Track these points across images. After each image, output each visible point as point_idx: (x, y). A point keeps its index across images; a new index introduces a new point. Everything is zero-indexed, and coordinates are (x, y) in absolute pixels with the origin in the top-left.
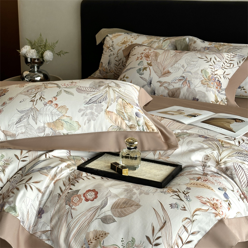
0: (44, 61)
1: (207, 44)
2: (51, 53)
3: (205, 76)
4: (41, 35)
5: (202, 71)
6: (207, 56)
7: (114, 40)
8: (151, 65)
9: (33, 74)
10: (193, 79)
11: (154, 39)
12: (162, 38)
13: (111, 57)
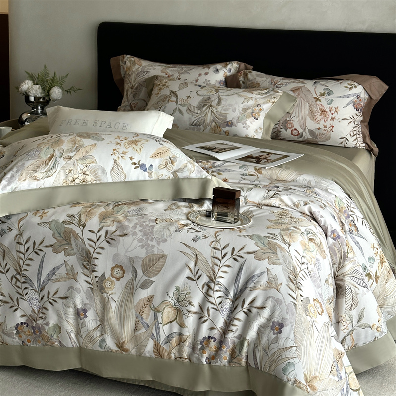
0: (50, 99)
2: (61, 90)
4: (45, 67)
9: (34, 116)
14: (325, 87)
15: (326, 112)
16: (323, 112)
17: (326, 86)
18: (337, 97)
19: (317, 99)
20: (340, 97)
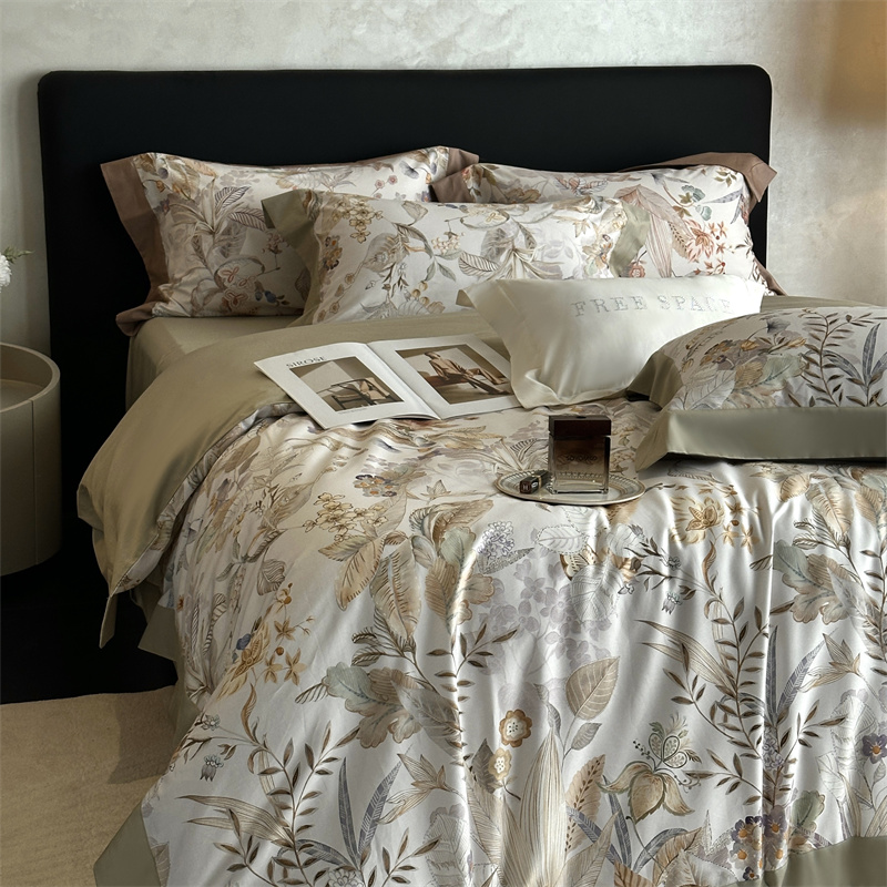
14: (684, 185)
15: (706, 235)
16: (700, 236)
17: (682, 181)
18: (714, 202)
19: (682, 212)
20: (719, 201)
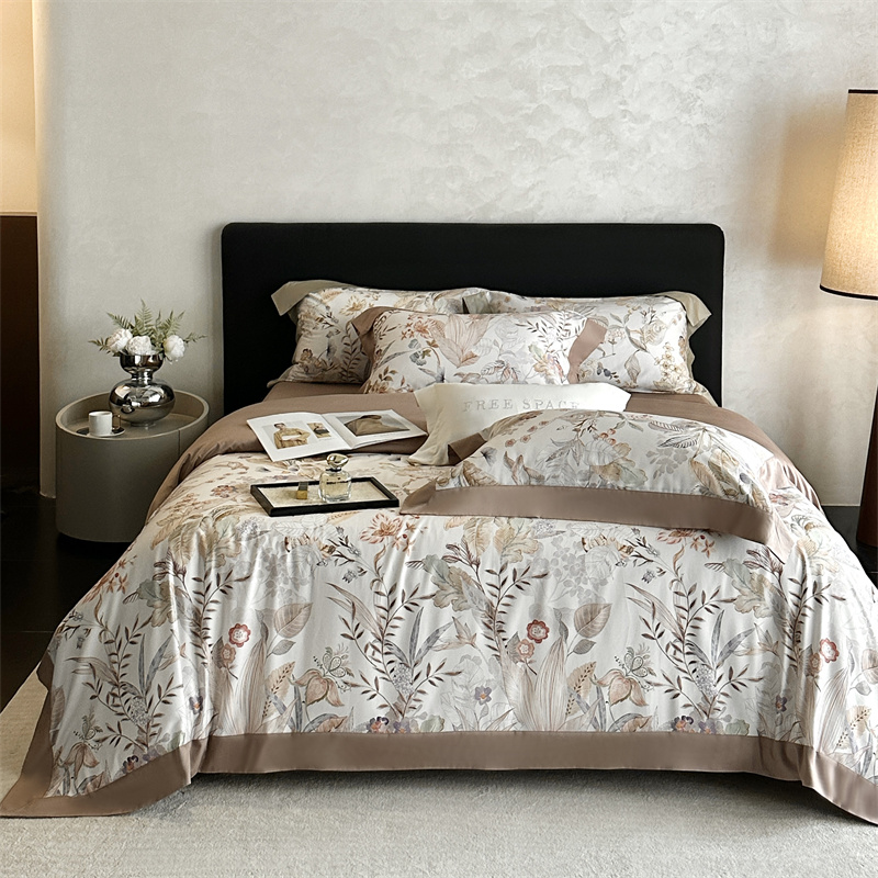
1: (530, 302)
2: (181, 341)
3: (537, 357)
4: (144, 304)
5: (530, 348)
6: (529, 320)
7: (329, 304)
8: (436, 346)
10: (520, 366)
11: (413, 296)
12: (427, 294)
13: (332, 337)
